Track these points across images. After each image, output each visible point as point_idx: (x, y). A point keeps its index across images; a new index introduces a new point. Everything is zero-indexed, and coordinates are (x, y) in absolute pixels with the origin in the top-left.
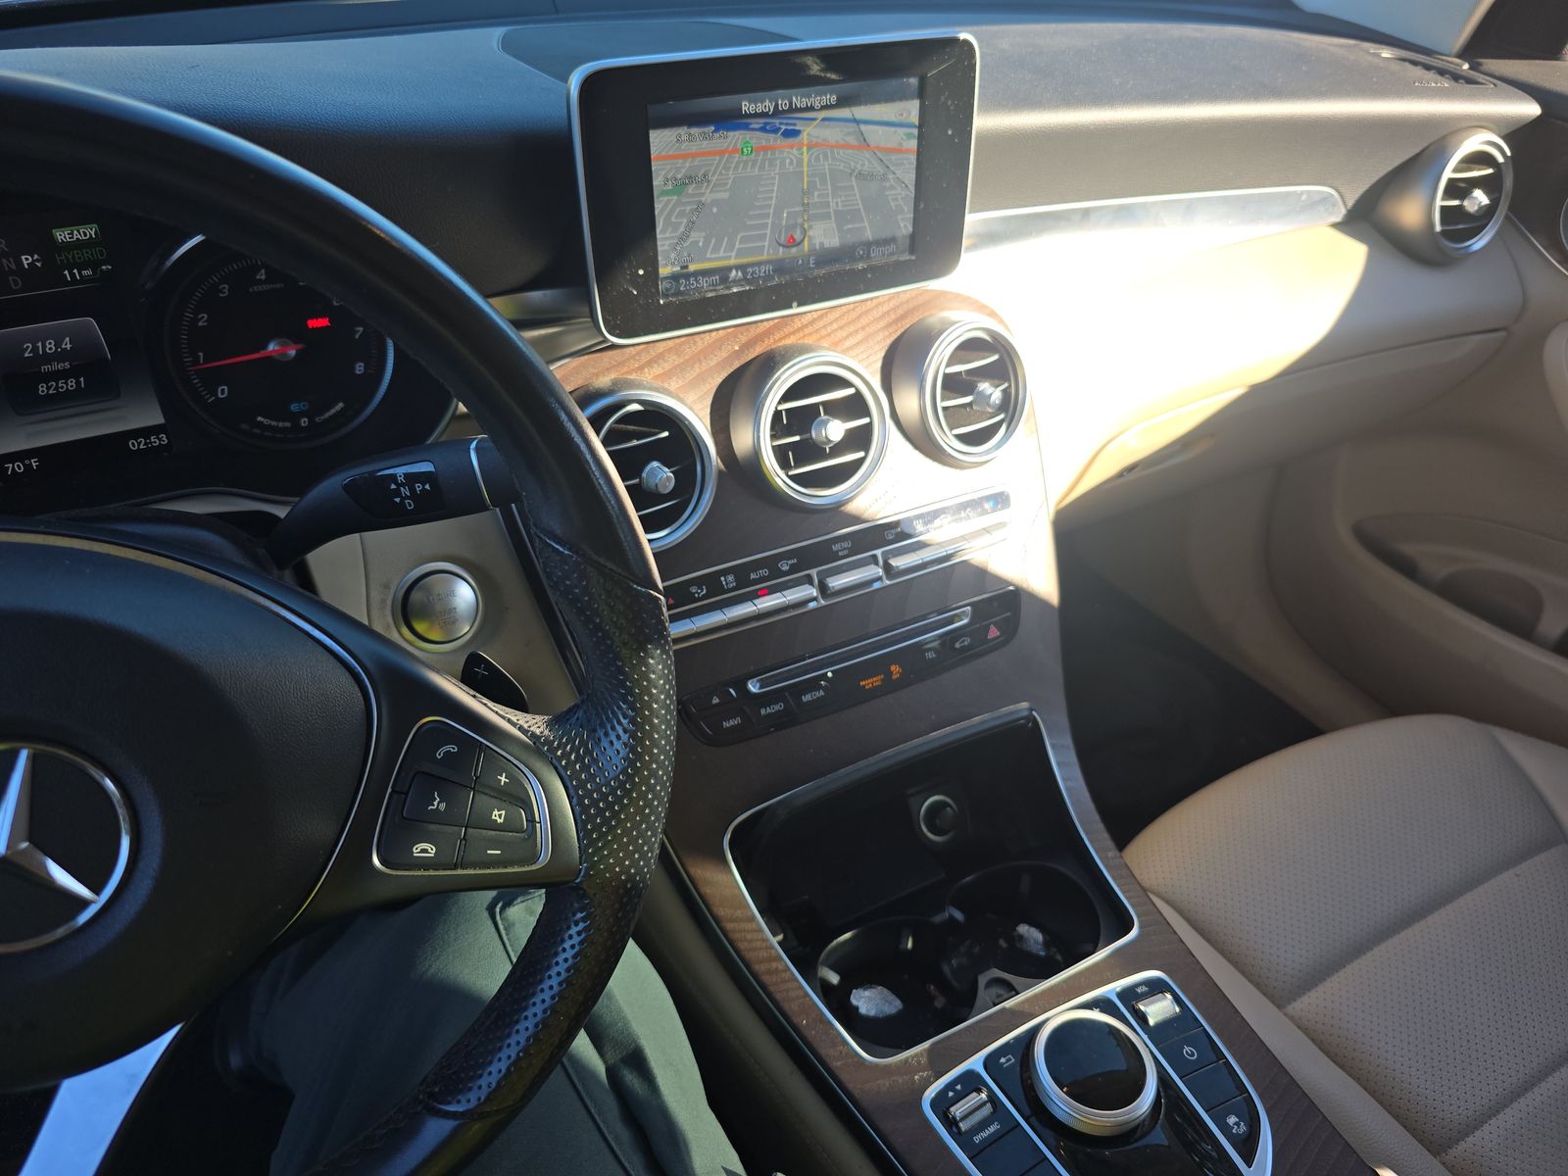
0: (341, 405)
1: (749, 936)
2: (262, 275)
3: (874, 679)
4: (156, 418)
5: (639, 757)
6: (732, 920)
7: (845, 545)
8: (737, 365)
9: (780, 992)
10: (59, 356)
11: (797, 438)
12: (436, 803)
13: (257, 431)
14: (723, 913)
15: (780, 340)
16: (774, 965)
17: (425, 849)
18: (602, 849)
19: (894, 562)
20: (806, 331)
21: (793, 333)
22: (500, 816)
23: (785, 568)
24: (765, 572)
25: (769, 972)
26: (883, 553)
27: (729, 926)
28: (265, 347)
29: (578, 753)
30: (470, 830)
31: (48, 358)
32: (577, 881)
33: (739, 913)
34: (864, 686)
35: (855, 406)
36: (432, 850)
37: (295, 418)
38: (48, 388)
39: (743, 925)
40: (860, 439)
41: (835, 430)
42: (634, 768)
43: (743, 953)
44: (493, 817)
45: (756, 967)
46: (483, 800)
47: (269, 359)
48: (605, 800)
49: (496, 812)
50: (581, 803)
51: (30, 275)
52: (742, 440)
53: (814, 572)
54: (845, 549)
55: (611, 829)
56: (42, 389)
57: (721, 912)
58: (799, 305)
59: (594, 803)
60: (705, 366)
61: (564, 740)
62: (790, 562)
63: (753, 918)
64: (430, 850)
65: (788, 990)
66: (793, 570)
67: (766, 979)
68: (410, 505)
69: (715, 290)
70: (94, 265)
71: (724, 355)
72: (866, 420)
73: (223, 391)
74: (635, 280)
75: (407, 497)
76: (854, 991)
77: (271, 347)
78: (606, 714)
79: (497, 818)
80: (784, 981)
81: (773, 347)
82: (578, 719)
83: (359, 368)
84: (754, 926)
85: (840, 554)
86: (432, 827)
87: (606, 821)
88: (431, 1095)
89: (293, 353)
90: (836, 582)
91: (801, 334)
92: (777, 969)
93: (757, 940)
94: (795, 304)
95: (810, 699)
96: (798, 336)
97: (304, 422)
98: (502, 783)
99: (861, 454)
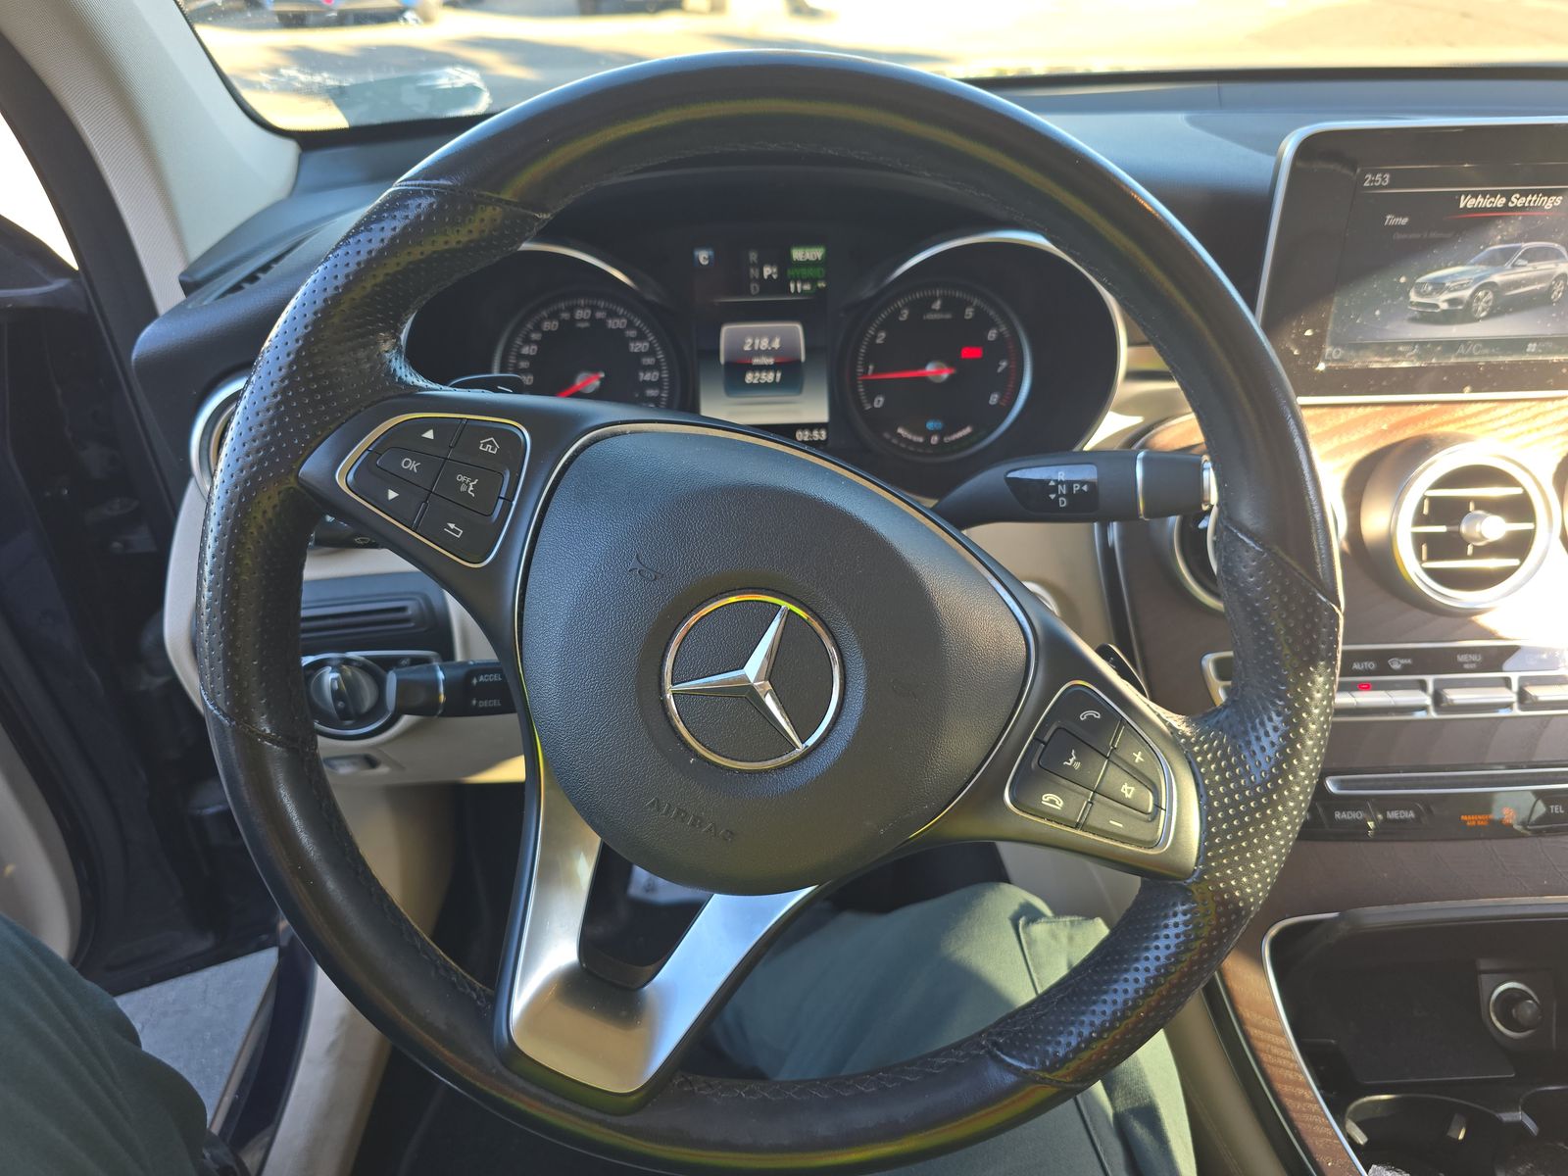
0: (968, 430)
1: (1275, 1051)
2: (937, 305)
3: (1480, 817)
4: (821, 415)
5: (1283, 774)
6: (1256, 1027)
7: (1474, 658)
8: (1382, 443)
9: (1303, 1122)
10: (767, 353)
11: (1442, 529)
12: (1071, 760)
13: (895, 441)
14: (1248, 1015)
15: (1437, 426)
16: (1301, 1091)
17: (1052, 801)
18: (1222, 856)
19: (1534, 691)
20: (1469, 422)
21: (1454, 421)
22: (1129, 791)
23: (1396, 666)
24: (1371, 665)
25: (1293, 1097)
26: (1521, 679)
27: (1253, 1032)
28: (924, 366)
29: (1215, 754)
30: (1097, 796)
31: (760, 353)
32: (1188, 881)
33: (1266, 1022)
34: (1466, 822)
35: (1519, 508)
36: (1059, 804)
37: (928, 435)
38: (754, 377)
39: (1269, 1037)
40: (1518, 546)
41: (1494, 528)
42: (1275, 783)
43: (1265, 1066)
44: (1122, 790)
45: (1278, 1086)
46: (1114, 772)
47: (924, 379)
48: (1236, 808)
49: (1125, 786)
50: (1209, 804)
51: (767, 285)
52: (1375, 522)
53: (1430, 679)
54: (1473, 662)
55: (1236, 840)
56: (749, 378)
57: (1247, 1014)
58: (1474, 390)
59: (1224, 808)
60: (1345, 440)
61: (1201, 739)
62: (1403, 661)
63: (1282, 1034)
64: (1057, 803)
65: (1314, 1124)
66: (1405, 670)
67: (1288, 1102)
68: (1063, 502)
69: (1382, 362)
70: (813, 281)
71: (1369, 432)
72: (1528, 526)
73: (879, 402)
74: (1300, 341)
75: (1062, 495)
76: (1374, 1166)
77: (930, 368)
78: (1253, 723)
79: (1126, 792)
80: (1310, 1112)
81: (1429, 432)
82: (1218, 722)
83: (994, 399)
84: (1282, 1041)
85: (1466, 666)
86: (1064, 782)
87: (1232, 830)
88: (995, 1044)
89: (945, 376)
90: (1456, 696)
91: (1463, 424)
92: (1303, 1095)
93: (1285, 1058)
94: (1468, 389)
95: (1397, 817)
96: (1458, 425)
97: (935, 439)
98: (1137, 761)
99: (1515, 562)
